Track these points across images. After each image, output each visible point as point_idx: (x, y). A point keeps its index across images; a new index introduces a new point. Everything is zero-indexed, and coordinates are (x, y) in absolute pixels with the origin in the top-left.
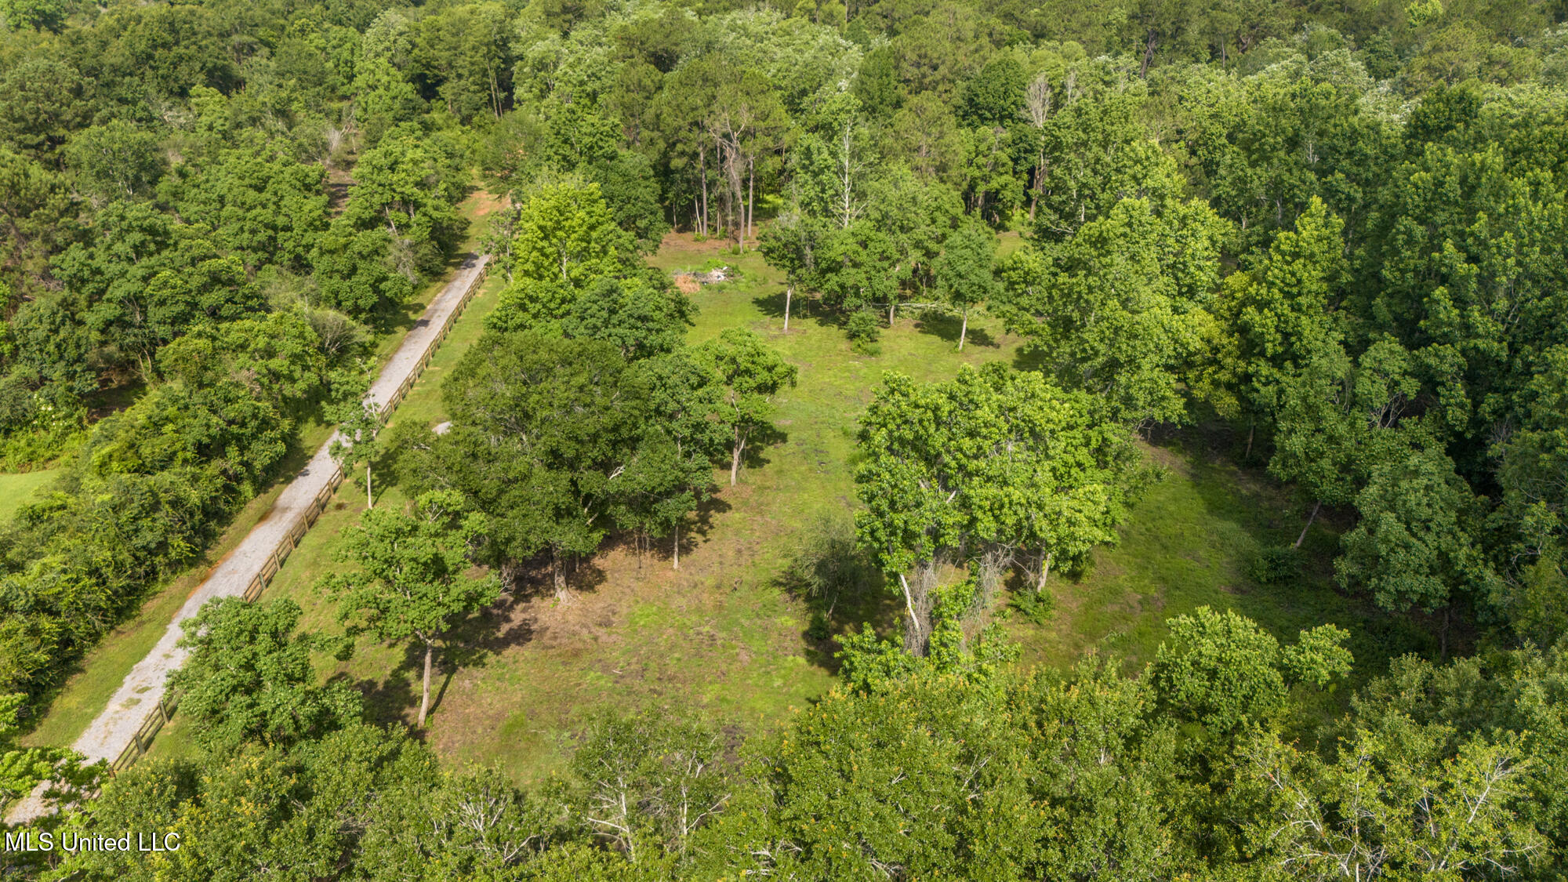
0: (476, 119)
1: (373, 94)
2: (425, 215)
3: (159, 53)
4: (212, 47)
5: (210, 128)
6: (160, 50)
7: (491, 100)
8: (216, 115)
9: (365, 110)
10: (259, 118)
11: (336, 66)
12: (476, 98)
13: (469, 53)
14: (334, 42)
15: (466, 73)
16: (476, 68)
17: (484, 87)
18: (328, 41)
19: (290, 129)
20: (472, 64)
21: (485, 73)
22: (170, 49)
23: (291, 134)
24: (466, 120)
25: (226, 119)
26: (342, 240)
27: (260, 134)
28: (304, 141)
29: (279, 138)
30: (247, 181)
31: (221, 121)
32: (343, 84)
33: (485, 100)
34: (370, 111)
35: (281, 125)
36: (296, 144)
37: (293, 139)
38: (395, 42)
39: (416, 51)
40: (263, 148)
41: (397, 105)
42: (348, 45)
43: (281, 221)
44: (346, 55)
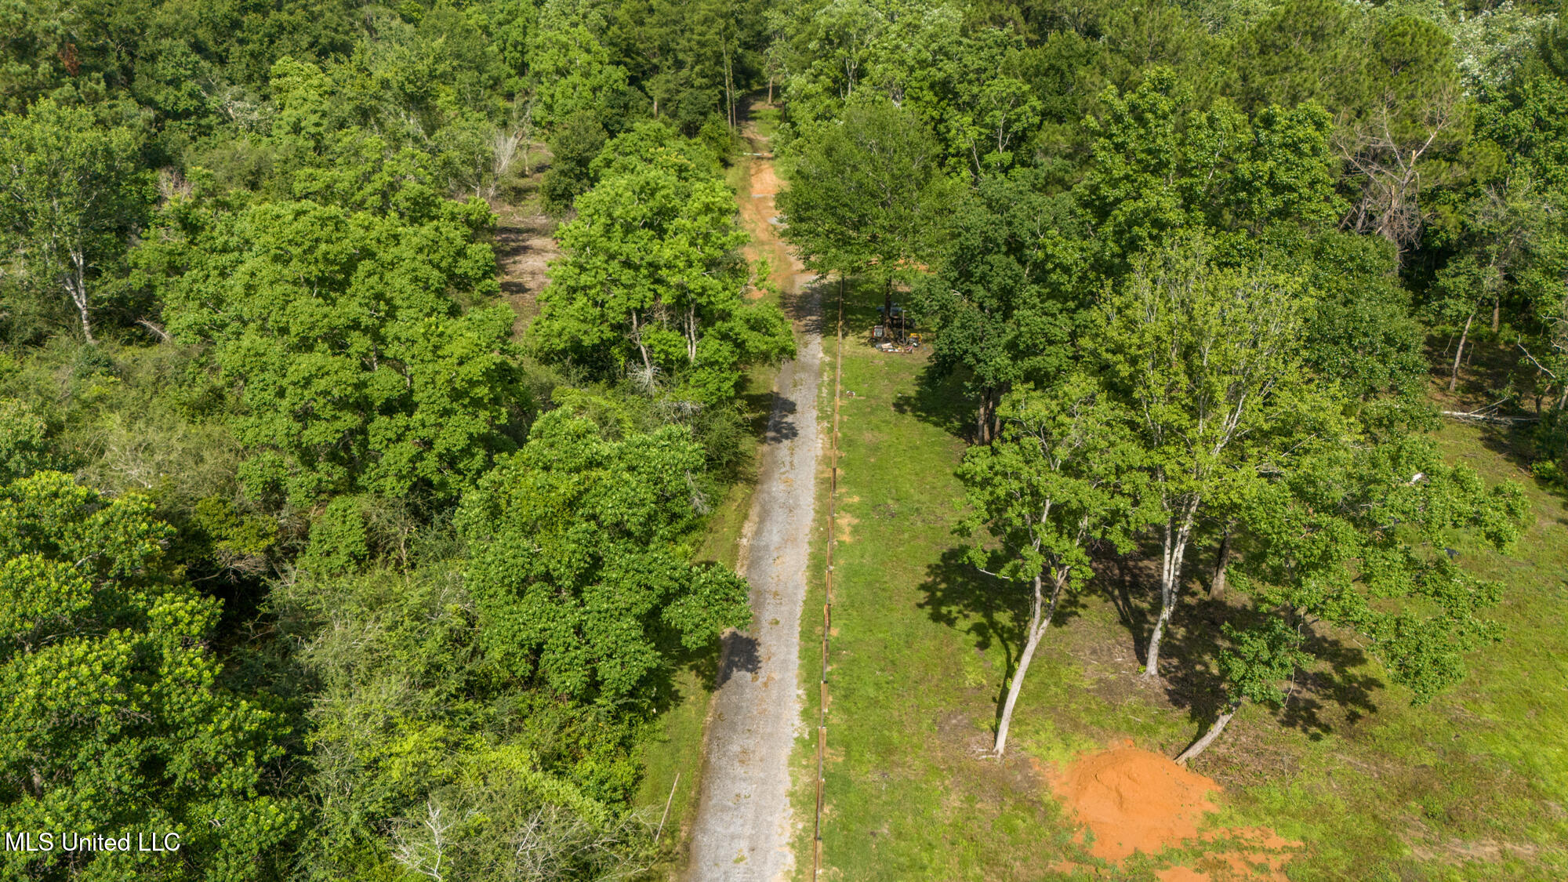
0: (706, 127)
1: (563, 81)
2: (724, 337)
3: (251, 19)
4: (328, 14)
5: (297, 129)
6: (252, 15)
7: (723, 101)
8: (307, 106)
9: (550, 108)
10: (375, 111)
11: (502, 50)
12: (703, 96)
13: (699, 29)
14: (501, 17)
15: (690, 59)
16: (708, 51)
17: (716, 80)
18: (491, 14)
19: (430, 130)
20: (702, 44)
21: (718, 59)
22: (266, 14)
23: (431, 143)
24: (690, 130)
25: (324, 115)
26: (566, 486)
27: (373, 140)
28: (455, 155)
29: (408, 147)
30: (296, 269)
31: (314, 118)
32: (509, 76)
33: (715, 100)
34: (557, 109)
35: (412, 124)
36: (439, 161)
37: (434, 152)
38: (585, 16)
39: (615, 28)
40: (378, 167)
41: (601, 100)
42: (520, 20)
43: (383, 383)
44: (515, 34)
